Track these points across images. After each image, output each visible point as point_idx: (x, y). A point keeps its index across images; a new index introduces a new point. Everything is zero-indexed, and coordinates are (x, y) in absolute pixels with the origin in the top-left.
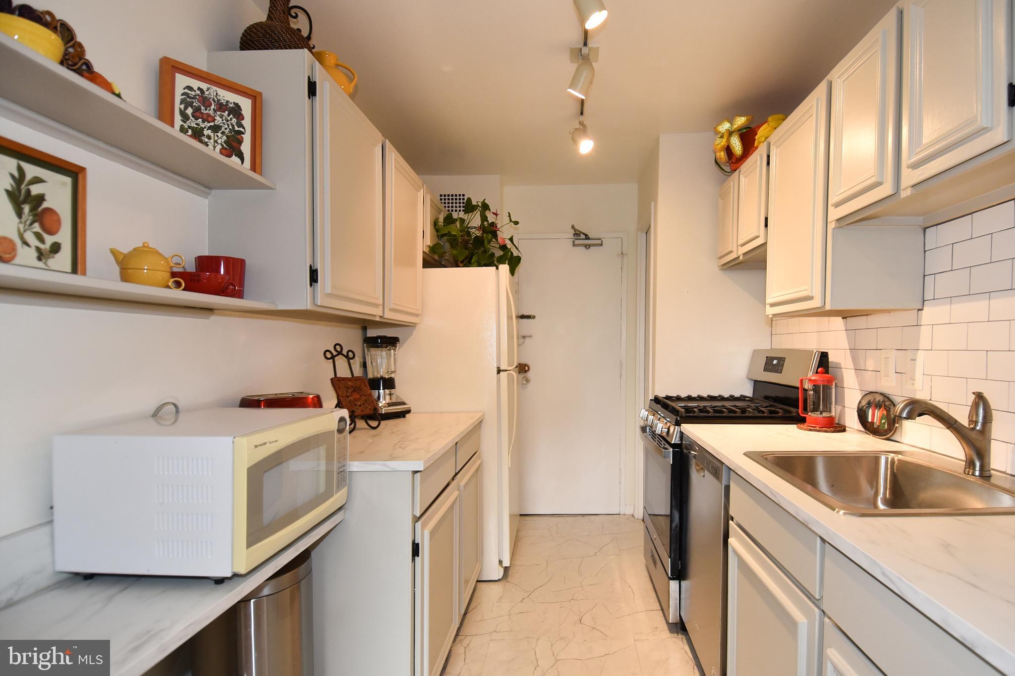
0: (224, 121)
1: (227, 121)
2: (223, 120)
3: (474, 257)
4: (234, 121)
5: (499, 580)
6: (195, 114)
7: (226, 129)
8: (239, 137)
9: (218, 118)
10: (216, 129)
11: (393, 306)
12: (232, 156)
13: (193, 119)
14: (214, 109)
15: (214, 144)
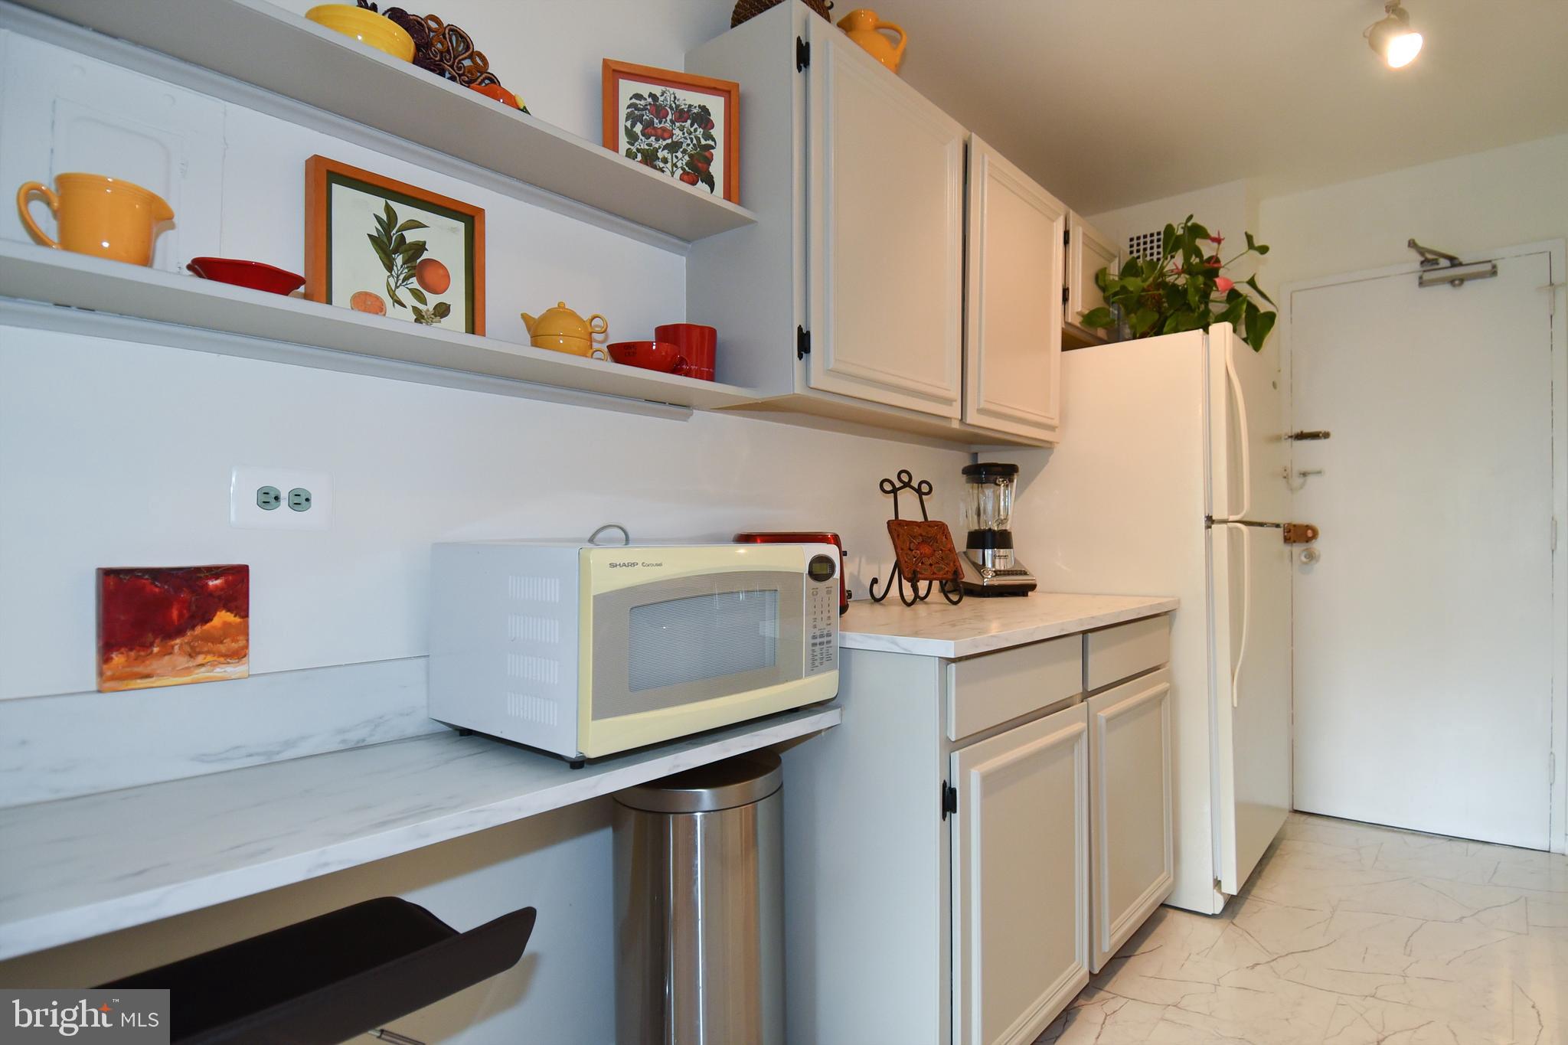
0: (686, 134)
1: (690, 133)
2: (684, 134)
3: (1168, 323)
4: (700, 131)
5: (1213, 916)
6: (646, 131)
7: (688, 145)
8: (707, 154)
9: (677, 132)
10: (674, 147)
11: (983, 405)
12: (698, 181)
13: (643, 138)
14: (671, 121)
15: (672, 169)
